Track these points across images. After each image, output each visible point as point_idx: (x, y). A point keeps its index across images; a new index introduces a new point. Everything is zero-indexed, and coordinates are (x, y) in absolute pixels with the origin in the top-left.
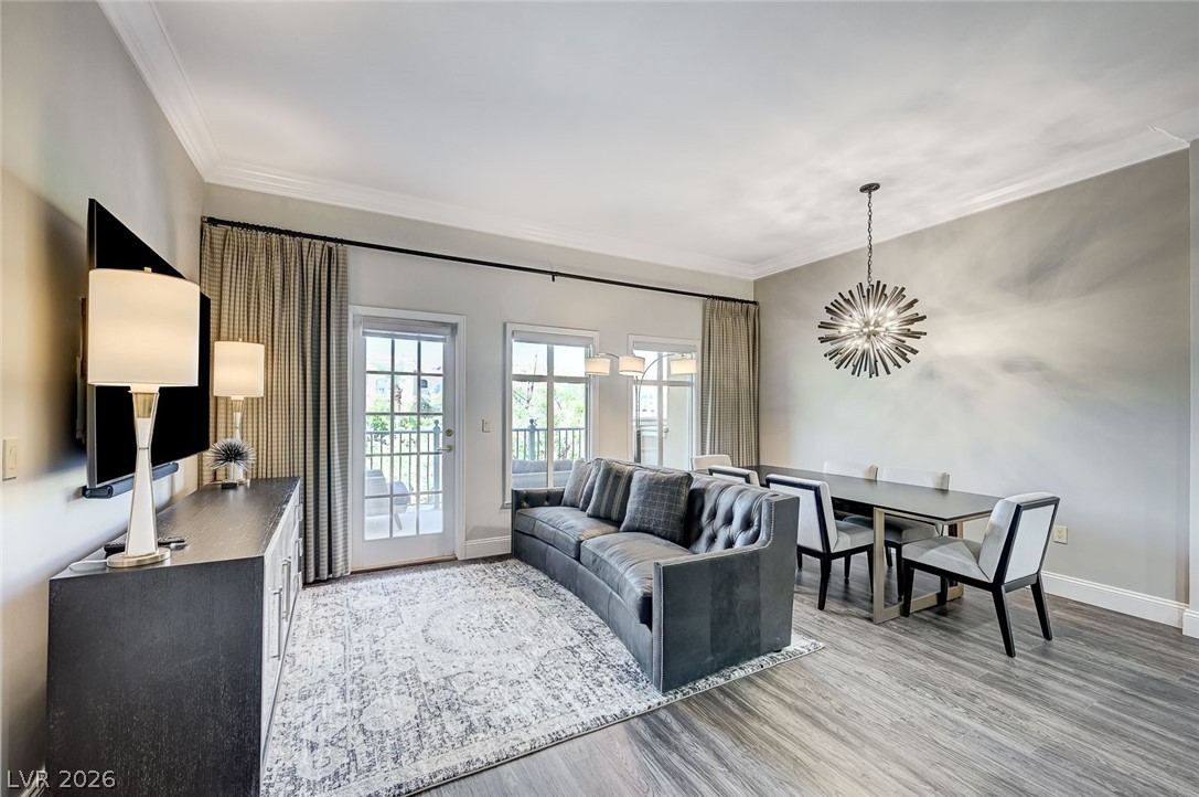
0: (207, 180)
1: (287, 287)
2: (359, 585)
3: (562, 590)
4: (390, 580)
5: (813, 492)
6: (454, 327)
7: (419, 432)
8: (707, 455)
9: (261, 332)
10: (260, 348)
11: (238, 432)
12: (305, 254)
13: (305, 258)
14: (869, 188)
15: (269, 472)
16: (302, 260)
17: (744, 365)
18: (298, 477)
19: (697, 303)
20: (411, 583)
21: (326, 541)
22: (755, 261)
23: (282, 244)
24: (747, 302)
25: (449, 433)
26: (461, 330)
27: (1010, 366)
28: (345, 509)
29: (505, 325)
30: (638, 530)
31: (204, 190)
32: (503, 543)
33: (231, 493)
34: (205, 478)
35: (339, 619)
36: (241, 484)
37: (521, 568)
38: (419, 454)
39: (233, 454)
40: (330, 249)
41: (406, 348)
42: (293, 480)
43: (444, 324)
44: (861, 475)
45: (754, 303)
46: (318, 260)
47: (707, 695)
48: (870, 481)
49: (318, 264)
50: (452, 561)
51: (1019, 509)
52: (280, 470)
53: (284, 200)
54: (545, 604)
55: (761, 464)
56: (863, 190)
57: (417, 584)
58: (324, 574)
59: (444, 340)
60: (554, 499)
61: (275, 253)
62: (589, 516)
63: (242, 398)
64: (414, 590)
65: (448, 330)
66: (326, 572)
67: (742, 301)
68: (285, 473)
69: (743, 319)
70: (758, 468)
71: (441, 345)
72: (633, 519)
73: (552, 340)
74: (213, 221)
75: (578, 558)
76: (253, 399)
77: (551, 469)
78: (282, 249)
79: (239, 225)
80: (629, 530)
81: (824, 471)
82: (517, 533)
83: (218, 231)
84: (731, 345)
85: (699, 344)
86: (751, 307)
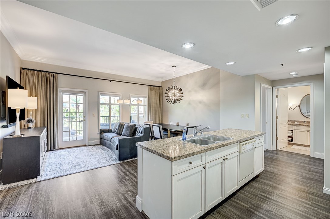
0: (22, 59)
1: (42, 85)
2: (61, 150)
3: (109, 149)
4: (69, 150)
5: (158, 127)
6: (85, 92)
7: (77, 117)
8: (149, 121)
9: (36, 94)
10: (36, 98)
11: (31, 116)
12: (47, 76)
13: (47, 77)
14: (174, 66)
15: (38, 126)
16: (46, 77)
17: (158, 101)
18: (46, 127)
19: (147, 87)
20: (74, 150)
21: (53, 141)
22: (161, 78)
23: (41, 74)
24: (159, 87)
25: (84, 117)
26: (87, 93)
27: (200, 102)
28: (58, 134)
29: (98, 92)
30: (124, 136)
31: (22, 61)
32: (98, 141)
33: (30, 129)
34: (22, 127)
35: (56, 156)
36: (32, 128)
37: (101, 146)
38: (76, 122)
39: (30, 121)
40: (53, 75)
41: (73, 97)
42: (44, 127)
43: (83, 92)
44: (176, 124)
45: (161, 87)
46: (50, 77)
47: (128, 162)
48: (177, 125)
49: (50, 78)
50: (86, 146)
51: (188, 128)
52: (41, 124)
53: (42, 64)
54: (103, 151)
55: (163, 123)
56: (173, 66)
57: (75, 150)
58: (53, 149)
59: (83, 95)
60: (110, 131)
61: (39, 76)
62: (116, 134)
63: (32, 109)
64: (74, 151)
65: (84, 93)
66: (53, 148)
67: (158, 86)
68: (42, 126)
69: (158, 91)
70: (162, 124)
71: (82, 97)
72: (123, 134)
73: (110, 96)
74: (23, 69)
75: (111, 142)
76: (34, 109)
77: (110, 125)
78: (41, 75)
79: (30, 69)
80: (122, 136)
81: (171, 124)
82: (101, 139)
83: (25, 71)
84: (155, 97)
85: (147, 96)
86: (160, 88)
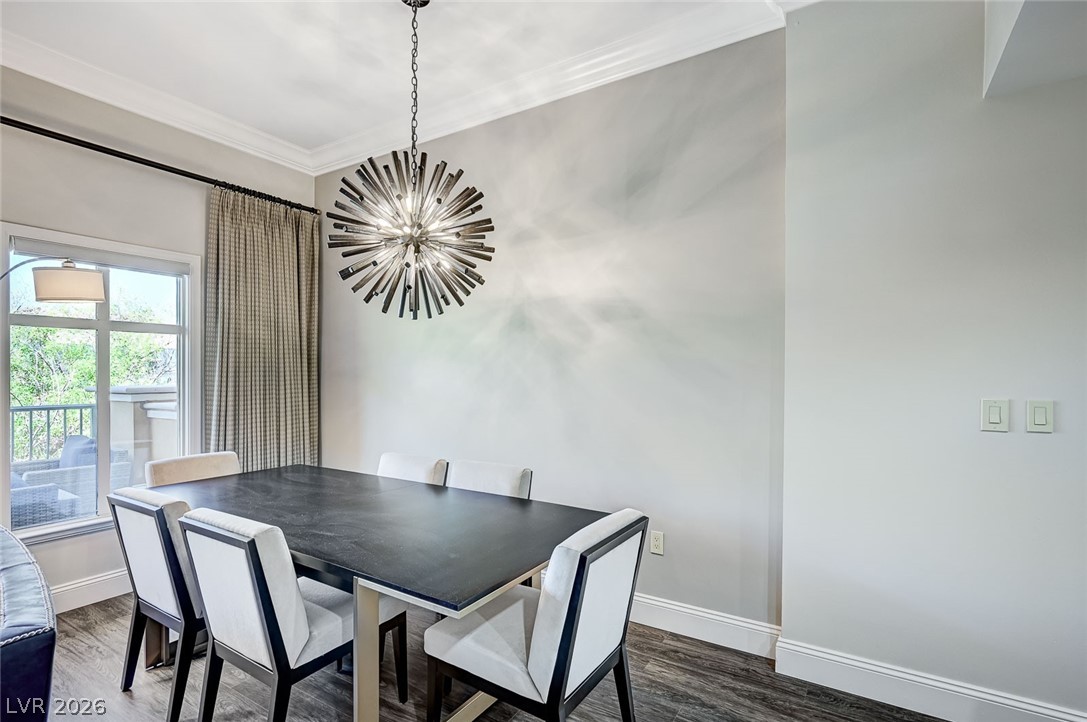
8: (212, 453)
17: (289, 304)
24: (299, 207)
45: (313, 210)
67: (289, 204)
69: (289, 233)
84: (263, 270)
85: (197, 263)
86: (307, 216)
